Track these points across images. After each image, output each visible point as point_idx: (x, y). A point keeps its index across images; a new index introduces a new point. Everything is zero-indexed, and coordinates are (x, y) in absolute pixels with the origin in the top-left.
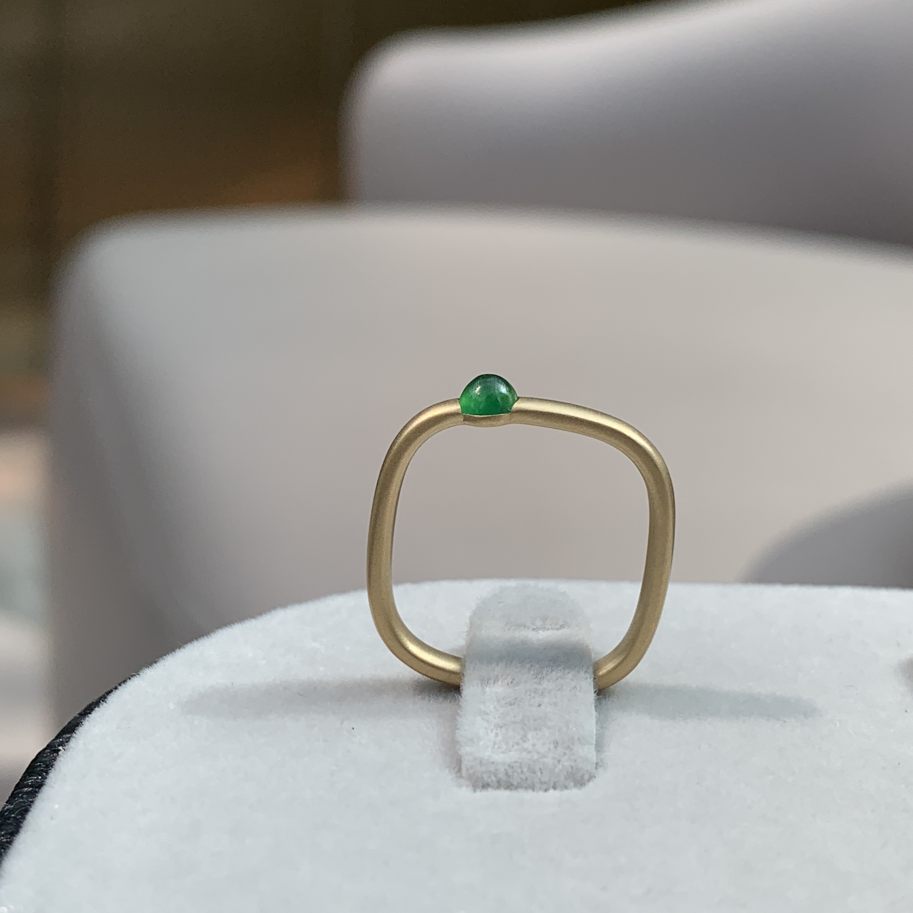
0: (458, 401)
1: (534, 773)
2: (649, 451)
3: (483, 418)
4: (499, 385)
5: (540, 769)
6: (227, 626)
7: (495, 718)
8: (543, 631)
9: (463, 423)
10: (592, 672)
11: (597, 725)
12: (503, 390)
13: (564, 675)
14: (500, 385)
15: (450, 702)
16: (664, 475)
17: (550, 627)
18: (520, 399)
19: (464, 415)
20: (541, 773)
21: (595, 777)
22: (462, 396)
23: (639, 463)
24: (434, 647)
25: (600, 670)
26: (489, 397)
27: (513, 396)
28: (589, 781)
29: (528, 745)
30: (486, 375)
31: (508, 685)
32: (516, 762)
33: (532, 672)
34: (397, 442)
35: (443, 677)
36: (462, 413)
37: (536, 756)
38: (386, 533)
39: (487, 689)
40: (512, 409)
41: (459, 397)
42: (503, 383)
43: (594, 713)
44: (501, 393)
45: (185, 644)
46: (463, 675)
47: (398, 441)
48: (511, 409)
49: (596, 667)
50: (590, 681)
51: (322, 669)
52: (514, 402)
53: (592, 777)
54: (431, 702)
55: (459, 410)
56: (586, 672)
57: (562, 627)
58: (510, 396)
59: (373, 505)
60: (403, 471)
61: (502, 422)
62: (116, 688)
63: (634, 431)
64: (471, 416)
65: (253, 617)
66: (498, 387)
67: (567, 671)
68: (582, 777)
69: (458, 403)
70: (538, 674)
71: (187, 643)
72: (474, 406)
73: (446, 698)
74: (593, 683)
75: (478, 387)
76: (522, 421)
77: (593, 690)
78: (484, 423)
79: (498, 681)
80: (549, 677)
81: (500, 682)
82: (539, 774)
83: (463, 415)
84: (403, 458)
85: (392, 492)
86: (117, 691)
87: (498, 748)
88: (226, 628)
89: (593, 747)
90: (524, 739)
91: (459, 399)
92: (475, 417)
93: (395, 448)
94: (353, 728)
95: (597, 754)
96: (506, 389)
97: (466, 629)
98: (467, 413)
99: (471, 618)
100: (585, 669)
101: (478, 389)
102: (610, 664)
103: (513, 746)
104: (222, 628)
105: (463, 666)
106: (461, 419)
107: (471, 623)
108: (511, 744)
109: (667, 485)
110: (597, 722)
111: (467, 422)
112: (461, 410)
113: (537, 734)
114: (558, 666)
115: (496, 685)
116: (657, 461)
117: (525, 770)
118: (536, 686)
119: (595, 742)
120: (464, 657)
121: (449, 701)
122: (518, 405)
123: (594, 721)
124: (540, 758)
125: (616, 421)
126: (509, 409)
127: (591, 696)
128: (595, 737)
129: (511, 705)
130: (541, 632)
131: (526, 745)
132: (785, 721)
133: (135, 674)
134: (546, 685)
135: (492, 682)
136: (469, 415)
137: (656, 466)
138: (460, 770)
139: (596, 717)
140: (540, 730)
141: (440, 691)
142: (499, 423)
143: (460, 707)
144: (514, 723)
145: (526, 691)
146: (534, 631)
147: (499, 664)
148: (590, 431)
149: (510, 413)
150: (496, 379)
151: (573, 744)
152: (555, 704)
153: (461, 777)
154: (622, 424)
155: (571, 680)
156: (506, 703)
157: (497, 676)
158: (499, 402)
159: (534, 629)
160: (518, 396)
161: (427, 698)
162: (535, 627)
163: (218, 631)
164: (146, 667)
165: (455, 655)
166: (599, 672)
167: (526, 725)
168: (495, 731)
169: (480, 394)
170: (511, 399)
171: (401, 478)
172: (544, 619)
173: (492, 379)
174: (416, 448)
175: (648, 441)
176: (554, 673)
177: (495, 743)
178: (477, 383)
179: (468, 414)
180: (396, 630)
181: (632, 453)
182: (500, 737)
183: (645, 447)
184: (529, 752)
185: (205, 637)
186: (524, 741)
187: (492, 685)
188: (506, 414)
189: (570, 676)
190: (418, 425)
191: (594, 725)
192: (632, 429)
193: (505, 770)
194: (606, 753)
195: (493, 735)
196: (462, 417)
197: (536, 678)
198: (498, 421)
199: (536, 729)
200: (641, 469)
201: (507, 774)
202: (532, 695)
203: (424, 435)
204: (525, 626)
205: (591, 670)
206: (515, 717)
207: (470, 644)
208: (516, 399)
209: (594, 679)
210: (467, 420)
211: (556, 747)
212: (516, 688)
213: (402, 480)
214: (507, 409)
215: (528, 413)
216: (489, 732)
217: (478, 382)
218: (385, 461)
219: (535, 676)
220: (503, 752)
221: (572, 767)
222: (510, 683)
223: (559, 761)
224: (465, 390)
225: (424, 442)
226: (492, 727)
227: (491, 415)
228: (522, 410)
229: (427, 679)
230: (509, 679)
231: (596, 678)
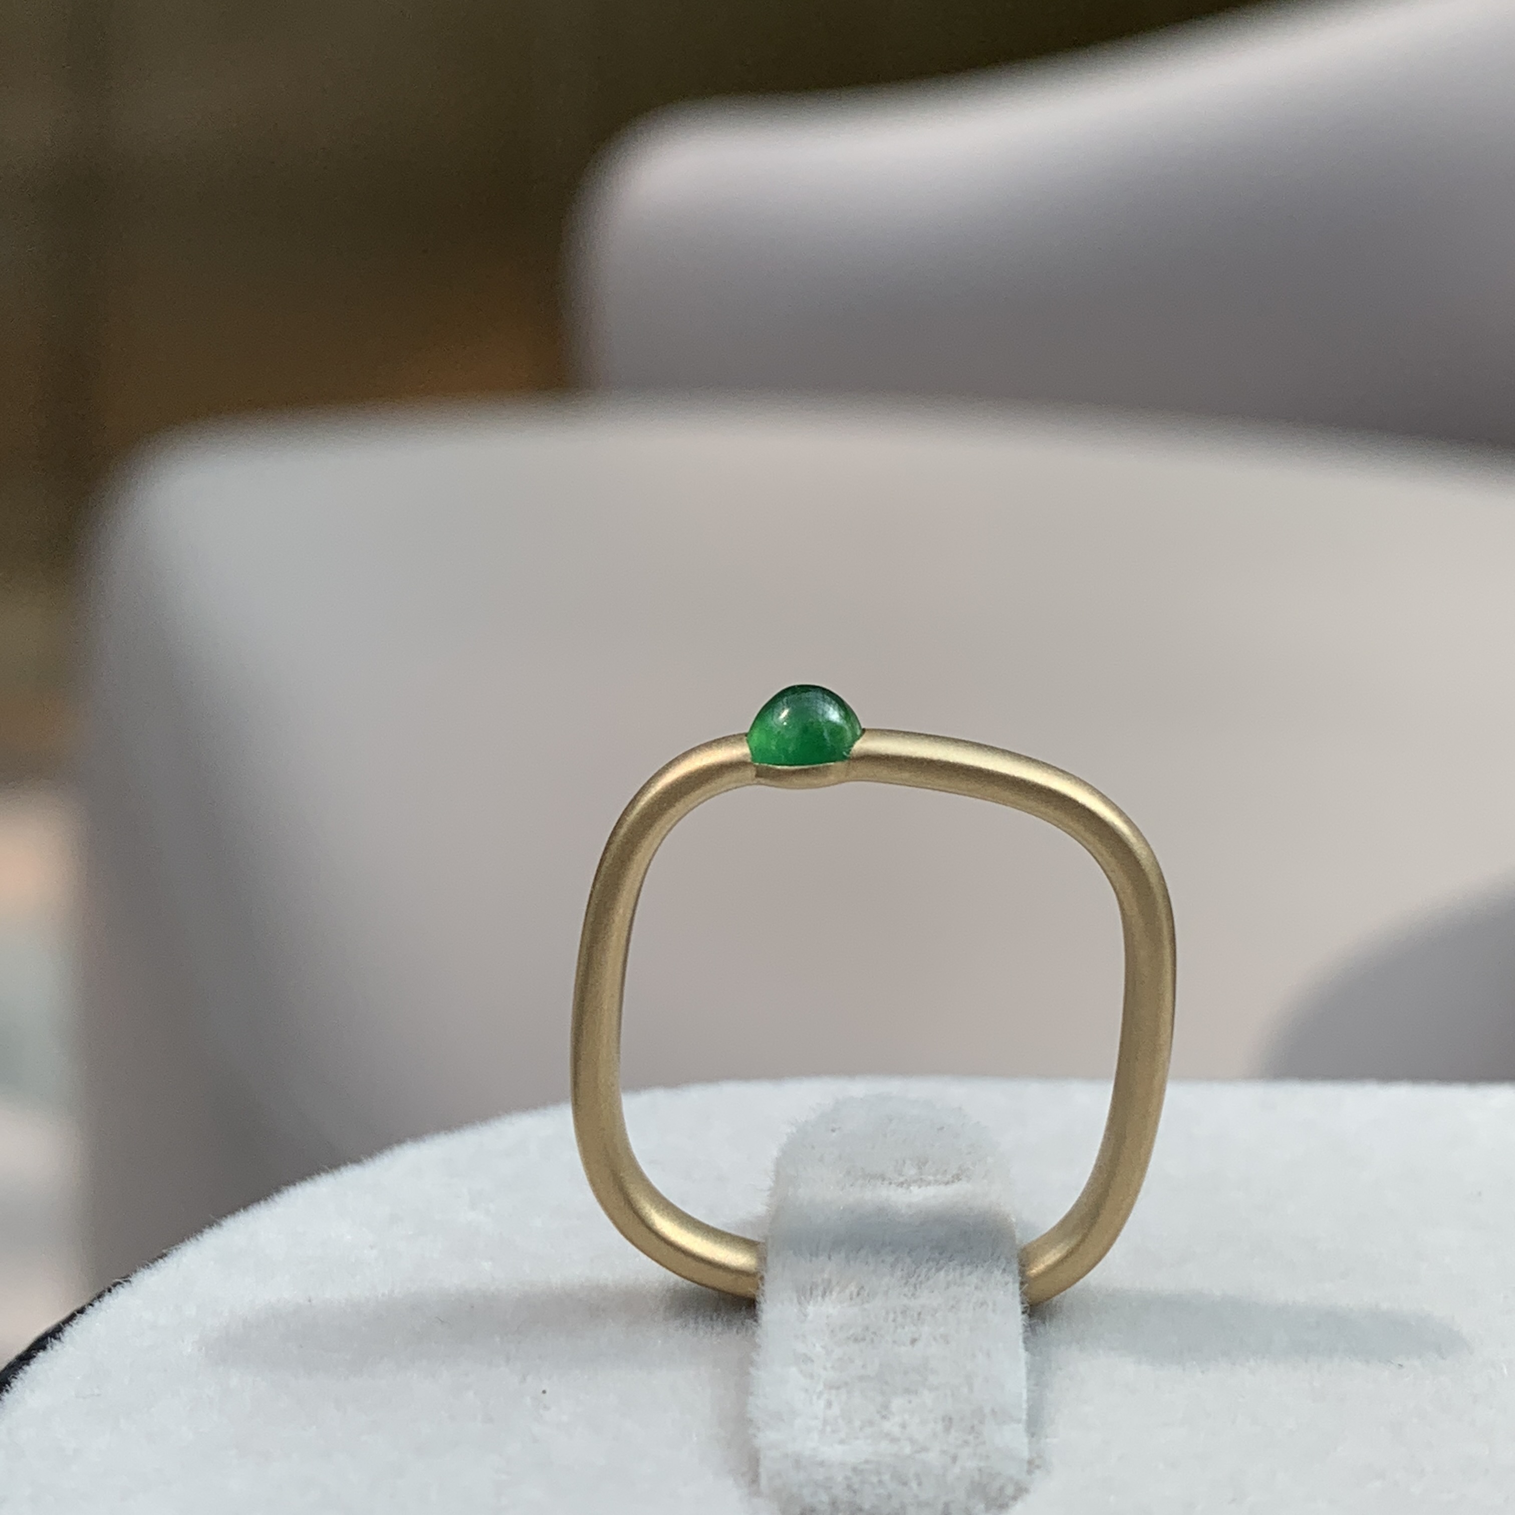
0: (745, 738)
1: (905, 1484)
2: (1122, 833)
3: (794, 772)
4: (824, 706)
5: (917, 1476)
6: (306, 1180)
7: (825, 1369)
8: (920, 1187)
9: (755, 782)
10: (1017, 1272)
11: (1028, 1379)
12: (834, 715)
13: (962, 1275)
14: (827, 706)
15: (737, 1332)
16: (1153, 879)
17: (931, 1178)
18: (866, 733)
19: (757, 767)
20: (920, 1484)
21: (1026, 1490)
22: (751, 729)
23: (1102, 855)
24: (706, 1222)
25: (1032, 1266)
26: (805, 730)
27: (852, 728)
28: (1015, 1498)
29: (891, 1426)
30: (799, 686)
31: (851, 1299)
32: (867, 1462)
33: (899, 1273)
34: (626, 820)
35: (725, 1282)
36: (754, 760)
37: (908, 1450)
38: (608, 1002)
39: (811, 1309)
40: (851, 753)
41: (747, 731)
42: (834, 702)
43: (1023, 1354)
44: (829, 722)
45: (222, 1219)
46: (762, 1278)
47: (628, 818)
48: (848, 753)
49: (1025, 1258)
50: (1014, 1288)
51: (487, 1265)
52: (856, 738)
53: (1021, 1491)
54: (701, 1333)
55: (746, 755)
56: (1004, 1270)
57: (957, 1178)
58: (847, 727)
59: (581, 946)
60: (640, 878)
61: (832, 778)
62: (82, 1311)
63: (1091, 794)
64: (771, 769)
65: (356, 1160)
66: (823, 710)
67: (967, 1269)
68: (1002, 1489)
69: (746, 743)
70: (909, 1276)
71: (226, 1217)
72: (777, 746)
73: (729, 1323)
74: (1018, 1292)
75: (783, 709)
76: (872, 777)
77: (1019, 1309)
78: (795, 780)
79: (831, 1292)
80: (930, 1282)
81: (835, 1294)
82: (914, 1485)
83: (755, 766)
84: (637, 851)
85: (617, 919)
86: (83, 1316)
87: (833, 1432)
88: (304, 1184)
89: (1021, 1427)
90: (884, 1413)
91: (746, 735)
92: (779, 770)
93: (623, 831)
94: (544, 1392)
95: (1030, 1443)
96: (840, 715)
97: (769, 1183)
98: (763, 763)
99: (778, 1163)
100: (1003, 1263)
101: (785, 713)
102: (1054, 1251)
103: (861, 1429)
104: (295, 1185)
105: (762, 1259)
106: (750, 773)
107: (777, 1173)
108: (857, 1423)
109: (1160, 899)
110: (1029, 1372)
111: (762, 780)
112: (750, 756)
113: (910, 1402)
114: (951, 1259)
115: (827, 1299)
116: (1139, 852)
117: (886, 1477)
118: (905, 1301)
119: (1024, 1417)
120: (764, 1241)
121: (735, 1330)
122: (862, 745)
123: (1023, 1372)
124: (919, 1452)
125: (1056, 775)
126: (845, 753)
127: (1016, 1319)
128: (1025, 1406)
129: (856, 1340)
130: (914, 1189)
131: (887, 1426)
132: (1401, 1366)
133: (120, 1281)
134: (926, 1299)
135: (820, 1293)
136: (767, 767)
137: (1137, 862)
138: (755, 1480)
139: (1026, 1363)
140: (916, 1392)
141: (717, 1310)
142: (825, 781)
143: (756, 1347)
144: (861, 1378)
145: (887, 1313)
146: (902, 1187)
147: (832, 1258)
148: (1007, 794)
149: (847, 761)
150: (820, 695)
151: (982, 1422)
152: (946, 1339)
153: (757, 1493)
154: (1069, 779)
155: (976, 1288)
156: (849, 1338)
157: (830, 1281)
158: (825, 740)
159: (901, 1184)
160: (863, 727)
161: (692, 1325)
162: (902, 1179)
163: (288, 1190)
164: (144, 1267)
165: (748, 1236)
166: (1031, 1269)
167: (886, 1383)
168: (825, 1396)
169: (788, 723)
170: (849, 734)
171: (635, 892)
172: (921, 1163)
173: (811, 695)
174: (664, 832)
175: (1121, 813)
176: (942, 1273)
177: (825, 1422)
178: (783, 703)
179: (766, 765)
180: (631, 1191)
181: (1091, 838)
182: (836, 1410)
183: (1114, 824)
184: (894, 1440)
185: (262, 1203)
186: (884, 1417)
187: (819, 1298)
188: (839, 764)
189: (974, 1279)
190: (667, 787)
191: (1024, 1383)
192: (1088, 790)
193: (847, 1478)
194: (1048, 1440)
195: (822, 1403)
196: (754, 768)
197: (906, 1284)
198: (826, 776)
199: (907, 1391)
200: (1106, 868)
201: (849, 1487)
202: (900, 1319)
203: (680, 806)
204: (883, 1178)
205: (1015, 1266)
206: (864, 1366)
207: (778, 1213)
208: (859, 733)
209: (1022, 1283)
210: (761, 777)
211: (947, 1430)
212: (866, 1306)
213: (638, 895)
214: (841, 752)
215: (884, 760)
216: (815, 1397)
217: (785, 700)
218: (602, 860)
219: (904, 1281)
220: (842, 1442)
221: (980, 1470)
222: (855, 1294)
223: (954, 1459)
224: (759, 715)
225: (680, 819)
226: (820, 1387)
227: (810, 764)
228: (870, 753)
229: (694, 1285)
230: (853, 1288)
231: (1024, 1281)
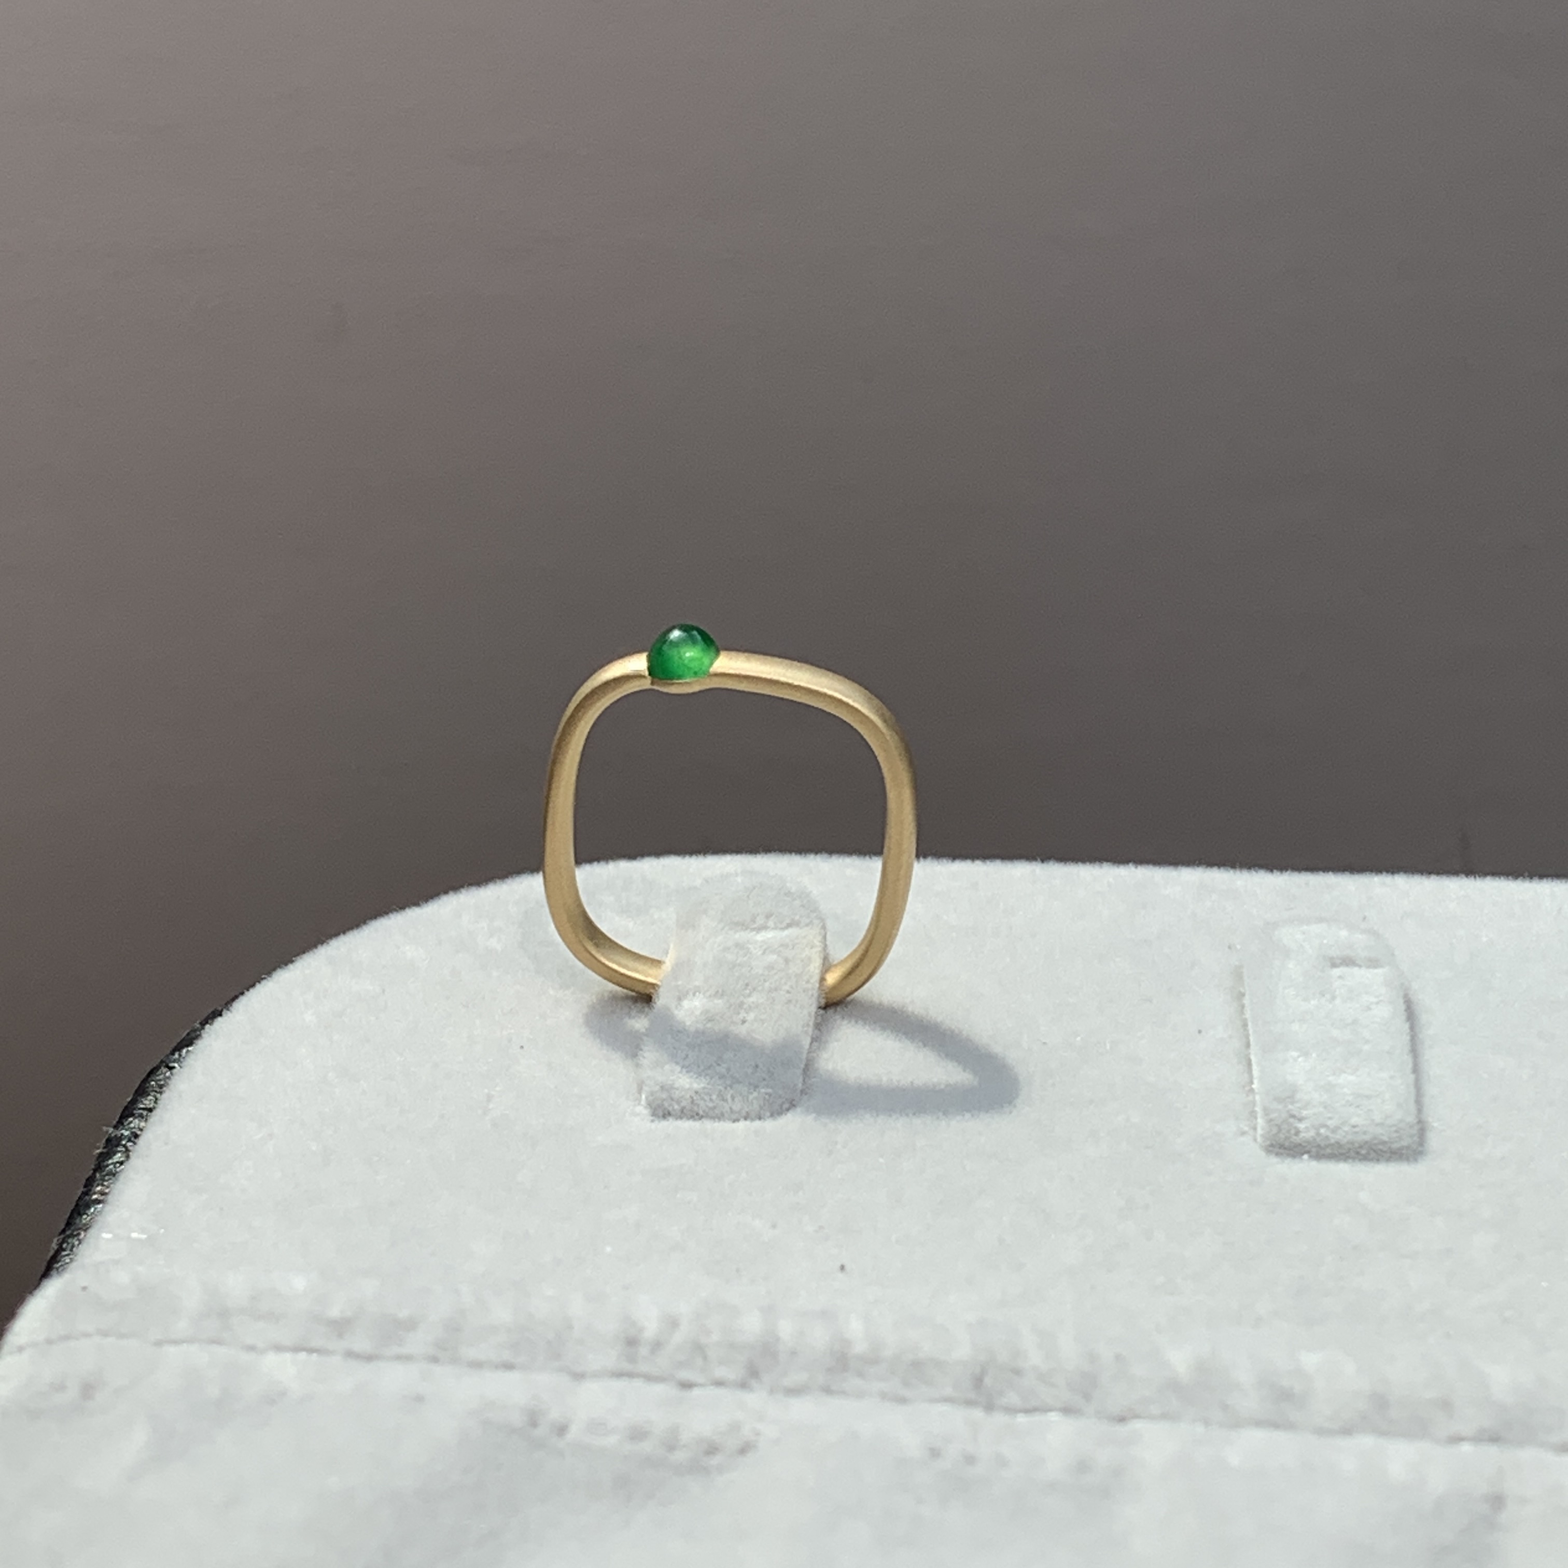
1: (725, 1101)
5: (732, 1097)
7: (688, 1037)
17: (773, 925)
20: (733, 1101)
21: (796, 1106)
28: (788, 1110)
31: (710, 997)
32: (705, 1088)
37: (729, 1082)
39: (685, 1003)
46: (658, 986)
57: (789, 926)
62: (242, 993)
68: (781, 1105)
73: (634, 1011)
74: (816, 996)
79: (699, 993)
82: (730, 1102)
87: (687, 1071)
89: (800, 1071)
95: (804, 1080)
103: (704, 1070)
106: (648, 682)
108: (702, 1067)
113: (735, 1056)
115: (695, 997)
117: (714, 1097)
119: (803, 1066)
121: (637, 1013)
122: (718, 665)
124: (734, 1083)
128: (804, 1060)
131: (719, 1069)
134: (755, 997)
135: (692, 994)
140: (740, 1050)
144: (710, 1042)
145: (730, 1006)
151: (775, 1068)
152: (763, 1021)
159: (753, 929)
162: (755, 926)
172: (768, 916)
182: (690, 1060)
184: (721, 1077)
187: (691, 997)
193: (691, 1097)
196: (650, 680)
199: (734, 1050)
201: (692, 1101)
215: (731, 676)
221: (769, 1094)
222: (713, 995)
223: (756, 1087)
228: (722, 672)
230: (712, 991)
